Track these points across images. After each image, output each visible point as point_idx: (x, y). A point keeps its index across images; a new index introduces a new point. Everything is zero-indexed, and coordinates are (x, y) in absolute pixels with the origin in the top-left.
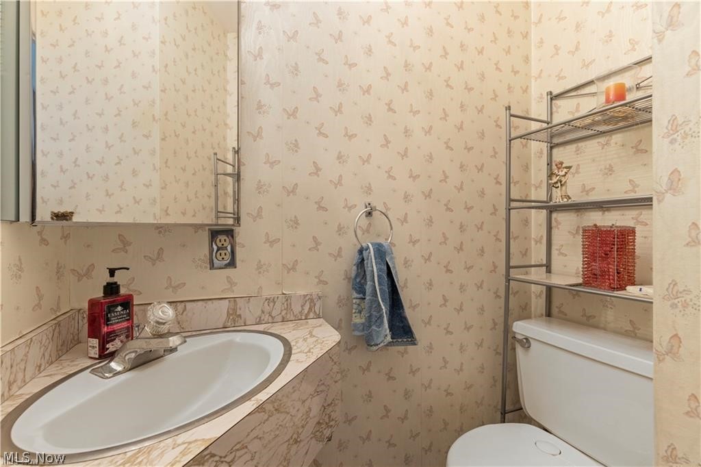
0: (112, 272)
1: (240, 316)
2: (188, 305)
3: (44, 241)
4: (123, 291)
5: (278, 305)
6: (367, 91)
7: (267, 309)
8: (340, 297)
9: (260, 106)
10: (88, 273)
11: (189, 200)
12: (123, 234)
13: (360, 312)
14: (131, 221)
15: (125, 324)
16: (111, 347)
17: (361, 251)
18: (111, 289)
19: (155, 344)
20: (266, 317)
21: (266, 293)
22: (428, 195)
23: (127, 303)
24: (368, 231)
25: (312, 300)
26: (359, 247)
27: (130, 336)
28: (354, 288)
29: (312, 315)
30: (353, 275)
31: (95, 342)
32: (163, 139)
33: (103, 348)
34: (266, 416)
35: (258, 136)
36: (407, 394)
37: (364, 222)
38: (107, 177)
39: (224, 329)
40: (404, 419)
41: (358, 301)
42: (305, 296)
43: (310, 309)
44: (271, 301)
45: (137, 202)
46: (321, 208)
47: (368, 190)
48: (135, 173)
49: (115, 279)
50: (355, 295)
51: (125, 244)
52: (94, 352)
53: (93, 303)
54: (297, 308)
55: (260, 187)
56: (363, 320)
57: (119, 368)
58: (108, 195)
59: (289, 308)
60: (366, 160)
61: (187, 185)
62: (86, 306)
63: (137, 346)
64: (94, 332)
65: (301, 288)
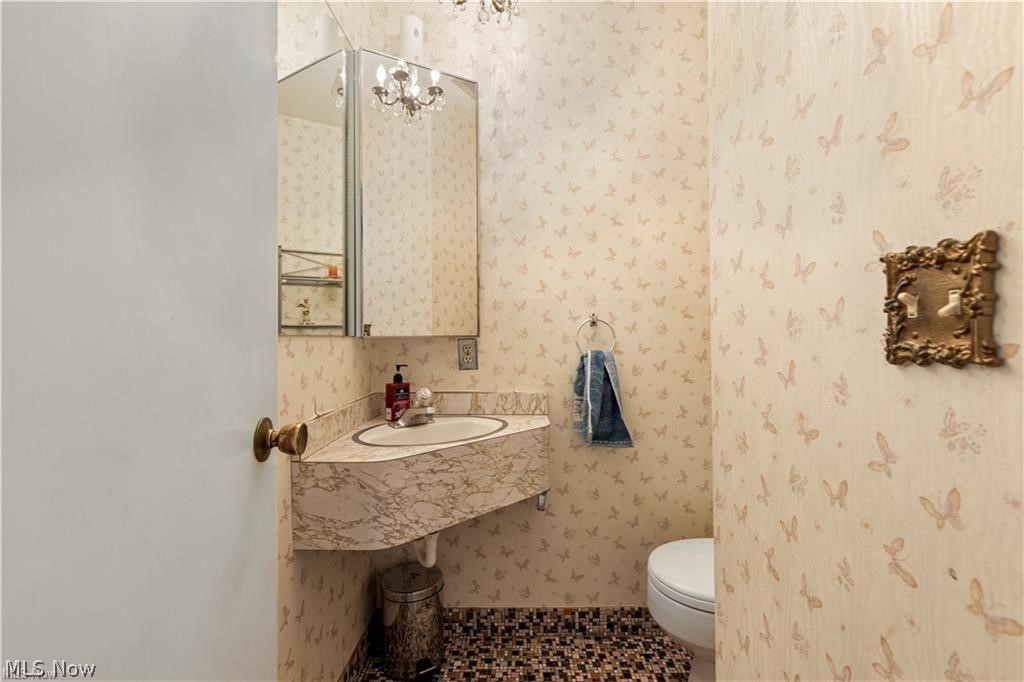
0: (398, 367)
1: (480, 407)
2: (445, 395)
3: (364, 348)
4: (404, 381)
5: (510, 399)
6: (591, 210)
7: (501, 403)
8: (565, 398)
9: (495, 240)
10: (384, 370)
11: (457, 311)
12: (404, 344)
13: (580, 412)
14: (411, 334)
15: (405, 402)
16: (398, 414)
17: (582, 358)
18: (398, 378)
19: (421, 411)
20: (500, 410)
21: (501, 391)
22: (661, 303)
23: (406, 388)
24: (593, 340)
25: (538, 399)
26: (581, 355)
27: (408, 406)
28: (575, 391)
29: (538, 412)
30: (574, 380)
31: (389, 410)
32: (435, 259)
33: (393, 415)
34: (474, 452)
35: (493, 264)
36: (637, 501)
37: (588, 330)
38: (394, 294)
39: (469, 415)
40: (635, 524)
41: (578, 402)
42: (532, 395)
43: (536, 407)
44: (504, 397)
45: (415, 315)
46: (547, 320)
47: (594, 301)
48: (414, 290)
49: (400, 372)
50: (576, 397)
51: (405, 350)
52: (389, 417)
53: (389, 387)
54: (525, 406)
55: (496, 306)
56: (581, 420)
57: (403, 424)
58: (395, 310)
59: (518, 403)
60: (590, 275)
61: (456, 296)
62: (384, 391)
63: (412, 412)
64: (389, 405)
65: (529, 388)
